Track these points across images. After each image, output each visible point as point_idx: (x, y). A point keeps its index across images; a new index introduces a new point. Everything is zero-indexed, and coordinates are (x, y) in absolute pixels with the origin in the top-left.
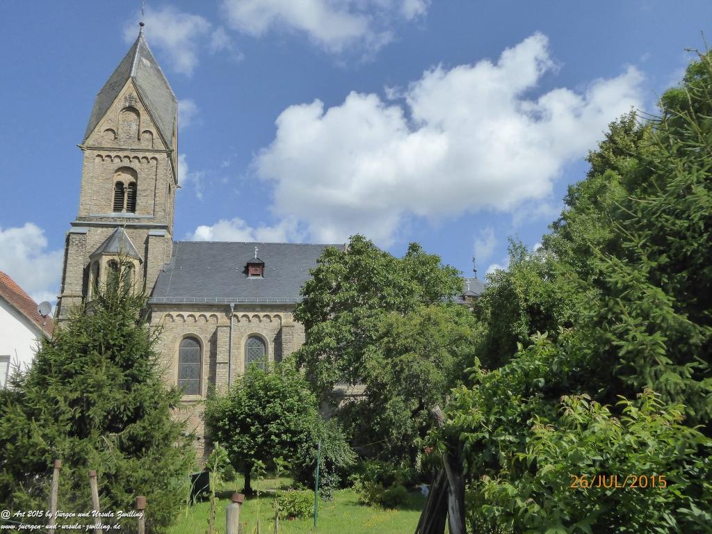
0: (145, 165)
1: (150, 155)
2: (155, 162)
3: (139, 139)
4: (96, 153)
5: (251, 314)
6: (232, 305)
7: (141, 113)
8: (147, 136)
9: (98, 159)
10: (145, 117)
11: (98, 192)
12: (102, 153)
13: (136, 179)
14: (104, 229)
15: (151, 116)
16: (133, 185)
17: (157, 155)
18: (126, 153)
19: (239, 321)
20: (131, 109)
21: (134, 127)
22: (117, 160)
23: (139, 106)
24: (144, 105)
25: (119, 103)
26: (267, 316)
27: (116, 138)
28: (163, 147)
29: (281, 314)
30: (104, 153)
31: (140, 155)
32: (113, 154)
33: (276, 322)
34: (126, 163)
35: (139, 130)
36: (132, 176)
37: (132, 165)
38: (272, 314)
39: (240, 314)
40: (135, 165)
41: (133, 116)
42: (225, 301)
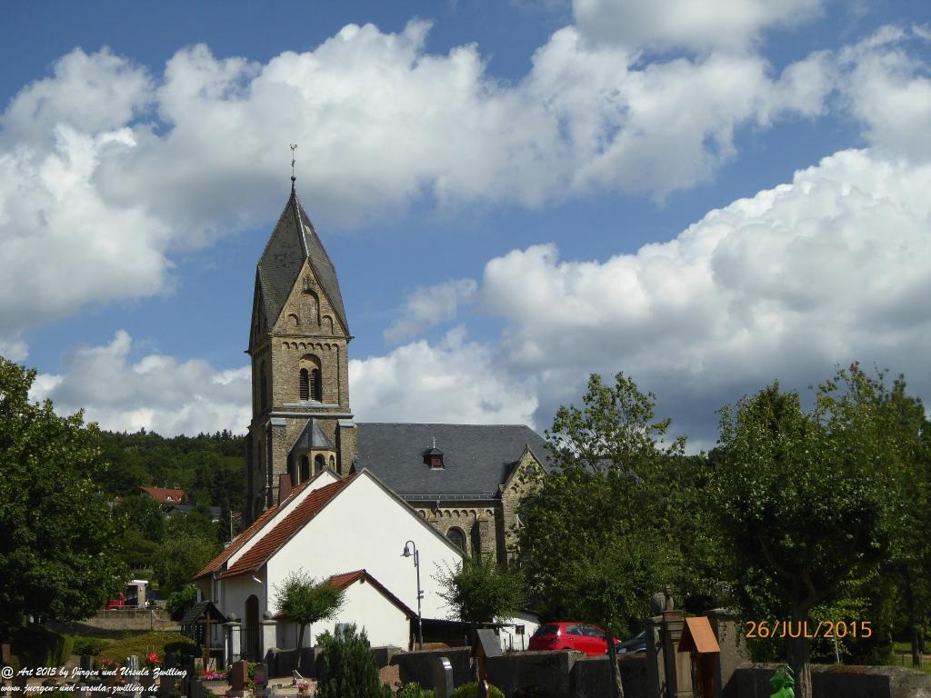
0: (327, 353)
1: (331, 342)
2: (336, 349)
3: (319, 325)
4: (283, 340)
5: (451, 510)
6: (438, 501)
7: (319, 296)
8: (327, 320)
9: (284, 347)
10: (323, 301)
11: (287, 381)
12: (287, 340)
13: (319, 365)
14: (298, 420)
15: (329, 300)
16: (317, 373)
17: (338, 343)
18: (310, 340)
19: (441, 516)
20: (310, 292)
21: (314, 311)
22: (301, 347)
23: (317, 288)
24: (322, 288)
25: (299, 286)
26: (464, 511)
27: (298, 324)
28: (341, 333)
29: (476, 509)
30: (290, 341)
31: (323, 342)
32: (298, 341)
33: (471, 517)
34: (310, 350)
35: (319, 315)
36: (314, 362)
37: (315, 352)
38: (468, 510)
39: (443, 510)
40: (318, 352)
41: (311, 299)
42: (430, 498)
